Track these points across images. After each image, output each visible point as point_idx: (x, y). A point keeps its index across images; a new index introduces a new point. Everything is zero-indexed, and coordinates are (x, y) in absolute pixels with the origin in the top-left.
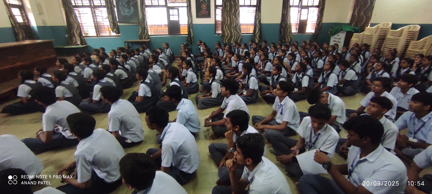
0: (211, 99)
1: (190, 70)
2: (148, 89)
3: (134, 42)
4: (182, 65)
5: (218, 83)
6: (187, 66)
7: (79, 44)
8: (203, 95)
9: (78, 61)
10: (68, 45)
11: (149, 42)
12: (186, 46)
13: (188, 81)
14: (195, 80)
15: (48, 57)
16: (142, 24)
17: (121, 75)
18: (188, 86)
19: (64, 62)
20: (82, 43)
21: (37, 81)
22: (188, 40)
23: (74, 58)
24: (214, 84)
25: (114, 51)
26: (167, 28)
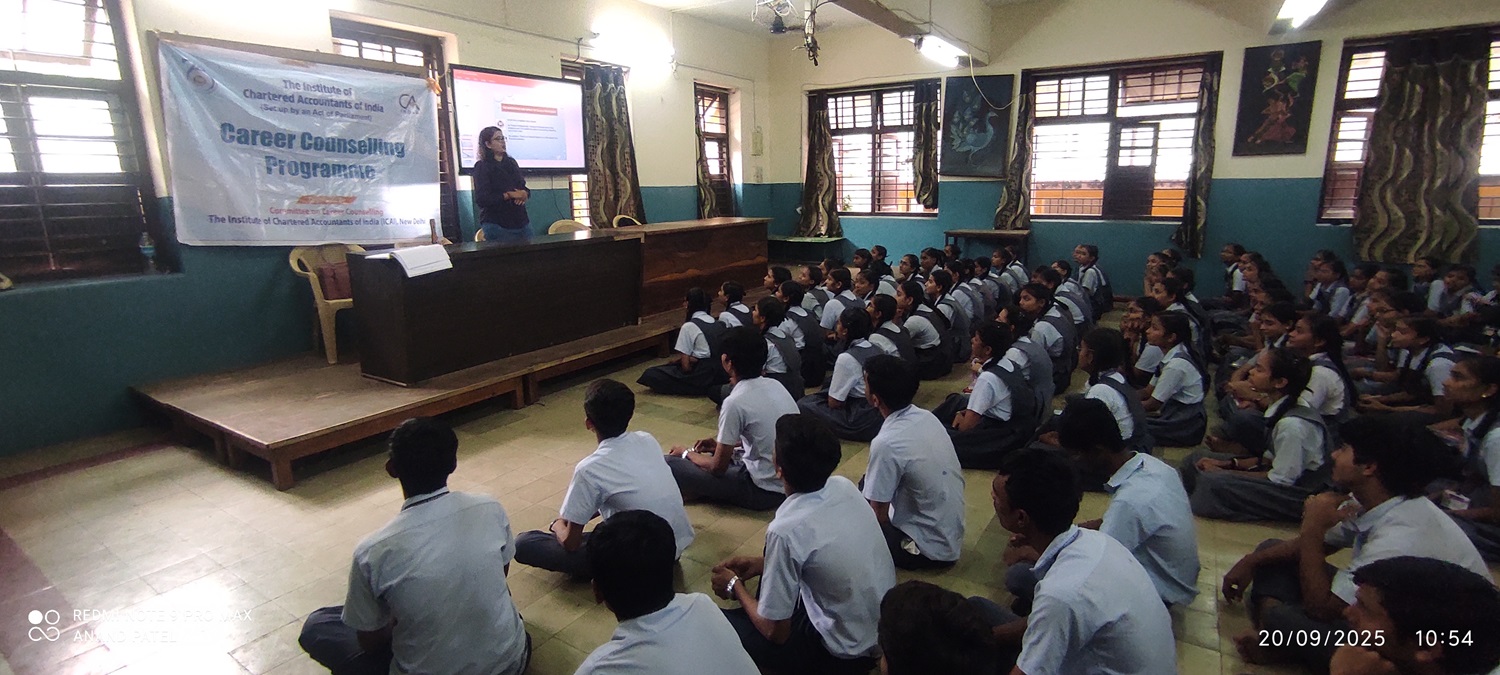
0: (1262, 487)
1: (1176, 350)
2: (1002, 394)
3: (980, 235)
4: (1146, 328)
5: (1311, 425)
6: (1167, 334)
7: (823, 233)
8: (1224, 463)
9: (816, 278)
10: (798, 234)
11: (1026, 237)
12: (1170, 261)
13: (1160, 391)
14: (1195, 396)
15: (749, 262)
16: (1011, 180)
17: (920, 335)
18: (1159, 412)
19: (782, 277)
20: (829, 233)
21: (717, 318)
22: (1178, 241)
23: (805, 270)
24: (1290, 424)
25: (912, 258)
26: (1100, 194)
